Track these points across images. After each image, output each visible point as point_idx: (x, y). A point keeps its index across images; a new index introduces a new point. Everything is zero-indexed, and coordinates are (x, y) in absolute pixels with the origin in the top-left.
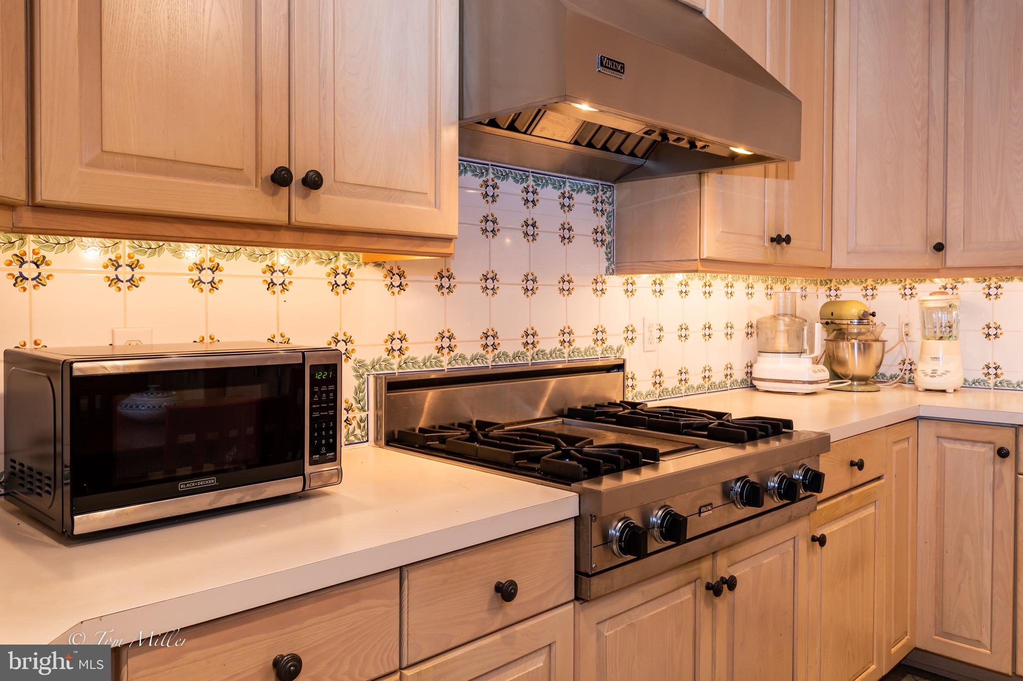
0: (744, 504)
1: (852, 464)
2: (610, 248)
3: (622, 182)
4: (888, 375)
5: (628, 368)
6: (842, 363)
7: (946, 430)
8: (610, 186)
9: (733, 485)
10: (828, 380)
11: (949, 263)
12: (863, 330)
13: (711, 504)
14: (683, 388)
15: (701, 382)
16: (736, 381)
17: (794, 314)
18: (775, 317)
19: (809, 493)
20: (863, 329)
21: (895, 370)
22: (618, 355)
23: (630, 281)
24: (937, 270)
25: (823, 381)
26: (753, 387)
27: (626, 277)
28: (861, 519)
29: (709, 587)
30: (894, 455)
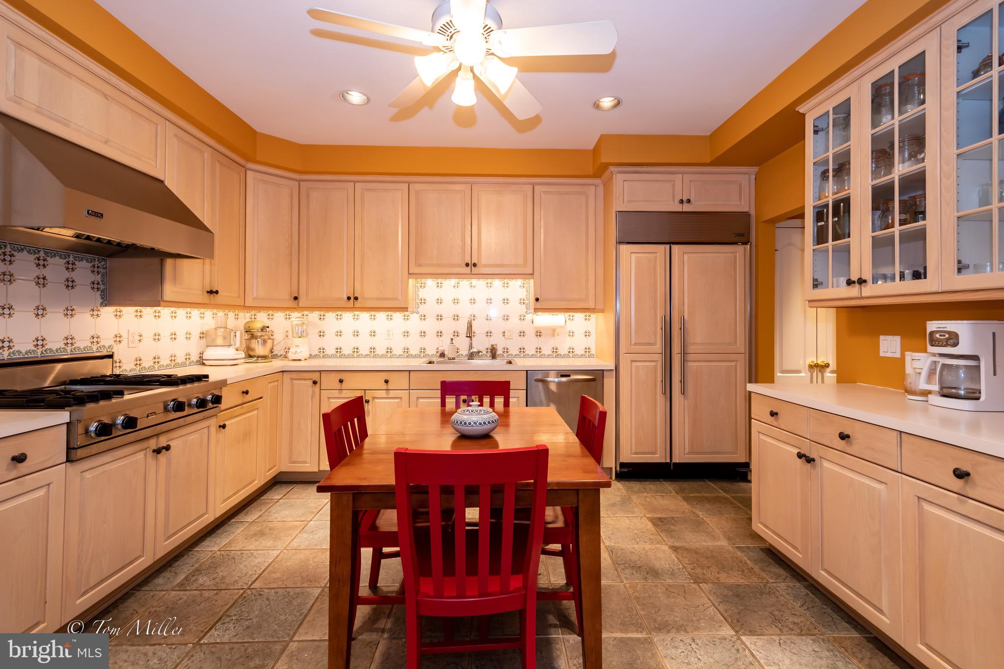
0: (175, 411)
1: (243, 392)
2: (104, 292)
3: (113, 257)
4: (279, 355)
5: (116, 357)
6: (253, 350)
7: (294, 376)
8: (104, 259)
9: (169, 403)
10: (244, 358)
11: (300, 306)
12: (264, 335)
13: (155, 413)
14: (156, 366)
15: (169, 362)
16: (193, 361)
17: (225, 327)
18: (216, 329)
19: (215, 405)
20: (263, 333)
21: (282, 352)
22: (109, 350)
23: (118, 310)
24: (296, 308)
25: (241, 359)
26: (204, 364)
27: (116, 308)
28: (249, 417)
29: (154, 451)
30: (269, 387)
